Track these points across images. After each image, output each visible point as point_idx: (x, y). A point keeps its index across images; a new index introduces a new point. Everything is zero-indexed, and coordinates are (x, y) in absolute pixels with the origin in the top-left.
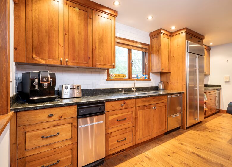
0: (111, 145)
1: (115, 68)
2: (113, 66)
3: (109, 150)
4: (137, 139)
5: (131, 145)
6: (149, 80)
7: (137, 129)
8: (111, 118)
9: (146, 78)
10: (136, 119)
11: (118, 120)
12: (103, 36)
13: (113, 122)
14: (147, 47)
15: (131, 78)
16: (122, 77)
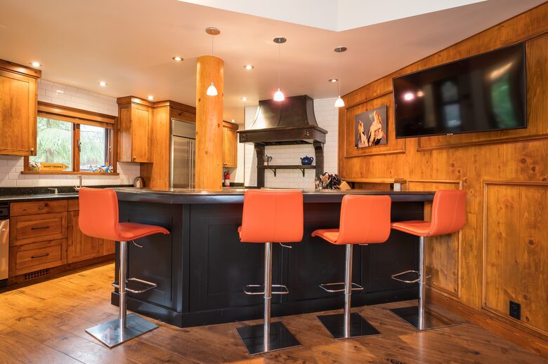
0: (21, 263)
1: (36, 155)
2: (32, 152)
3: (16, 269)
4: (71, 257)
5: (58, 264)
6: (115, 173)
7: (70, 242)
8: (20, 225)
9: (109, 172)
10: (68, 227)
11: (33, 229)
12: (11, 107)
13: (24, 231)
14: (112, 121)
15: (78, 170)
16: (59, 169)
